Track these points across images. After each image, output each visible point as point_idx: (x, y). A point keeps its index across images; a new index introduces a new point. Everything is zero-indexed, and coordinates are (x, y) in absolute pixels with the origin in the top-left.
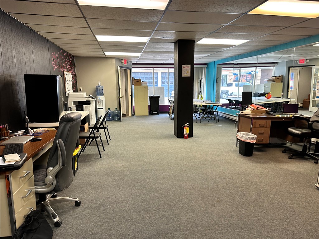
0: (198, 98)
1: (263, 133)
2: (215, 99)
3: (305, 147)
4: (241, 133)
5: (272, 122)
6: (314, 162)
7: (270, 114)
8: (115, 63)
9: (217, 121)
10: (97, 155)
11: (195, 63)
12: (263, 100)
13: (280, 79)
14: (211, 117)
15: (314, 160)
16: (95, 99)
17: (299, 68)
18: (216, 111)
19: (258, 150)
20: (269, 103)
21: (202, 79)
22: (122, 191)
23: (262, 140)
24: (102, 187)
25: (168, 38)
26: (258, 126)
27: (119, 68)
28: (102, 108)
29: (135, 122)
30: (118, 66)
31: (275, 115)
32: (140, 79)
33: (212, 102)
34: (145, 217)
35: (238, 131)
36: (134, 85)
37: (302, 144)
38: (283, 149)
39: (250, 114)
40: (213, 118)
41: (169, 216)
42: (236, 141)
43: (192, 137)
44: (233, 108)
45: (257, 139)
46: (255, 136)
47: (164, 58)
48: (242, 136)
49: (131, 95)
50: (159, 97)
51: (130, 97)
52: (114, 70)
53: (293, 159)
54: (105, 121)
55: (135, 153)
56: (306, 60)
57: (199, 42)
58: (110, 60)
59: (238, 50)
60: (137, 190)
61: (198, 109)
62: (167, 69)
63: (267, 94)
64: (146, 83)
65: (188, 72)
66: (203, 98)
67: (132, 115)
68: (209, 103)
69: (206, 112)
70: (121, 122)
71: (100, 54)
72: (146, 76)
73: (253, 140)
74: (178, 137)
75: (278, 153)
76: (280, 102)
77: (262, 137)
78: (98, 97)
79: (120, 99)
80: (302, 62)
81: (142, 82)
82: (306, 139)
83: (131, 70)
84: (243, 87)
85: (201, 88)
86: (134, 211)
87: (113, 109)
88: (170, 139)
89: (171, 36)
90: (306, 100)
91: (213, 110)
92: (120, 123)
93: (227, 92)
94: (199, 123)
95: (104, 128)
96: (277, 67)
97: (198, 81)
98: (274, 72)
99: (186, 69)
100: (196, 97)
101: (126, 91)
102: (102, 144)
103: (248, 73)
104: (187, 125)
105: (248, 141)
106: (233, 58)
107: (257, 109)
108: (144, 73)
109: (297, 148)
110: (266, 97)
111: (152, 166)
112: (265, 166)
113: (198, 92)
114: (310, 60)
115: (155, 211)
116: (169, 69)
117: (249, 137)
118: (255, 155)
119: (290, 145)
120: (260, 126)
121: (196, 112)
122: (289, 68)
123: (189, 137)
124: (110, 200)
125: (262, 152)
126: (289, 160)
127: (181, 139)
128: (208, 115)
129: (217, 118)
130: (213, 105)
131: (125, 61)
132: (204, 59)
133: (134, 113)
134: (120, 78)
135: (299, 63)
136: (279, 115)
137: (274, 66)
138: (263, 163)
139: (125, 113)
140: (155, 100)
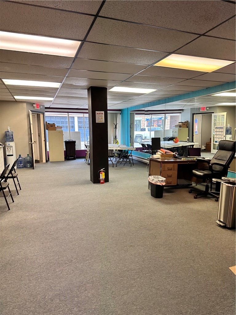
0: (114, 143)
1: (171, 175)
2: (129, 144)
3: (207, 187)
4: (152, 176)
5: (178, 165)
6: (215, 201)
7: (176, 157)
8: (26, 107)
9: (132, 165)
10: (4, 208)
11: (108, 109)
12: (171, 144)
13: (185, 125)
14: (127, 160)
15: (215, 198)
16: (3, 146)
17: (201, 115)
18: (131, 155)
19: (168, 191)
20: (177, 147)
21: (117, 124)
22: (32, 245)
23: (170, 182)
24: (9, 243)
25: (80, 85)
26: (166, 169)
27: (30, 112)
28: (12, 155)
29: (49, 168)
30: (29, 110)
31: (181, 159)
32: (54, 124)
33: (127, 147)
34: (57, 272)
35: (150, 175)
36: (48, 129)
37: (205, 184)
38: (189, 189)
39: (159, 158)
40: (128, 162)
41: (82, 267)
42: (148, 184)
43: (108, 182)
44: (146, 152)
45: (166, 181)
46: (164, 179)
47: (79, 103)
48: (153, 180)
49: (45, 141)
50: (75, 142)
51: (43, 143)
52: (25, 114)
53: (198, 198)
54: (14, 169)
55: (48, 202)
56: (207, 107)
57: (111, 90)
58: (21, 104)
59: (148, 98)
60: (49, 243)
61: (114, 153)
62: (83, 114)
63: (175, 138)
64: (61, 127)
65: (102, 118)
66: (118, 143)
67: (47, 161)
68: (124, 147)
69: (122, 156)
70: (34, 169)
71: (10, 98)
72: (62, 120)
73: (162, 183)
74: (94, 183)
75: (185, 194)
76: (186, 146)
77: (170, 180)
78: (7, 143)
79: (32, 144)
80: (203, 110)
81: (56, 126)
82: (208, 179)
83: (43, 114)
84: (154, 132)
85: (116, 133)
86: (44, 267)
87: (24, 156)
88: (86, 185)
89: (84, 83)
90: (209, 143)
91: (128, 154)
92: (32, 170)
93: (141, 136)
94: (115, 168)
95: (13, 177)
96: (183, 113)
97: (113, 126)
98: (181, 118)
99: (99, 115)
100: (112, 142)
101: (39, 136)
102: (11, 194)
103: (159, 119)
104: (103, 170)
105: (158, 184)
106: (145, 105)
107: (165, 154)
108: (59, 117)
109: (201, 187)
110: (174, 141)
111: (66, 215)
112: (174, 206)
113: (114, 137)
114: (210, 108)
115: (68, 263)
116: (85, 114)
117: (159, 180)
118: (165, 196)
119: (195, 185)
120: (168, 169)
121: (113, 156)
122: (193, 114)
123: (105, 182)
124: (18, 257)
125: (171, 193)
126: (195, 199)
127: (97, 185)
128: (123, 159)
129: (132, 162)
130: (128, 150)
131: (37, 105)
132: (117, 106)
133: (49, 159)
134: (31, 122)
135: (201, 111)
136: (185, 159)
137: (181, 113)
138: (172, 204)
139: (39, 160)
140: (70, 145)
